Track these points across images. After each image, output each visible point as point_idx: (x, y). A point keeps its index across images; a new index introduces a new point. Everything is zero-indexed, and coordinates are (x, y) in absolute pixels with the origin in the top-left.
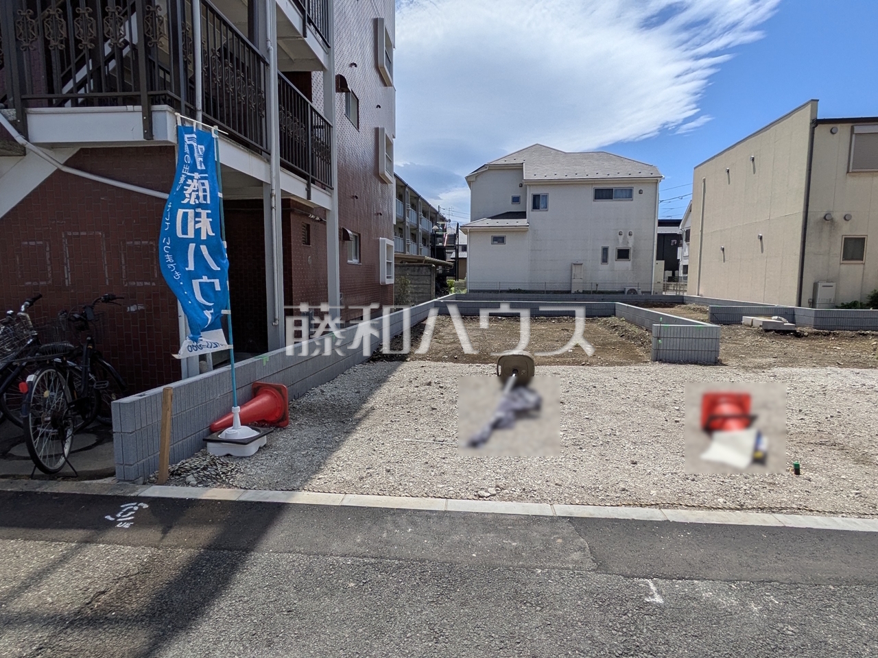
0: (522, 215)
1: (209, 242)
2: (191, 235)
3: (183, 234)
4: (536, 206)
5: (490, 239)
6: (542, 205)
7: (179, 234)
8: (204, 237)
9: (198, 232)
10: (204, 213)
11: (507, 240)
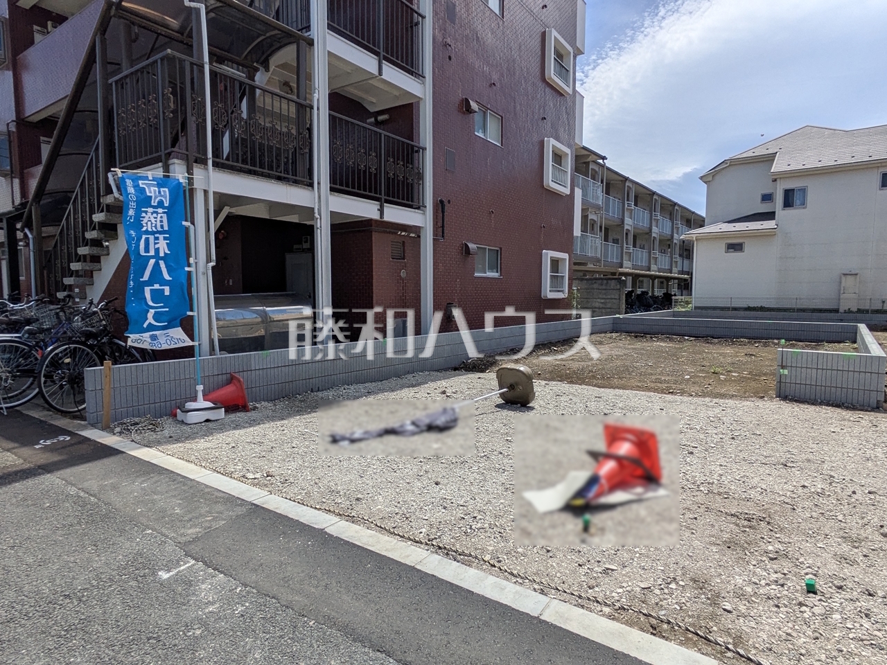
0: (770, 216)
1: (165, 258)
2: (152, 253)
3: (145, 252)
4: (788, 203)
5: (723, 247)
6: (797, 201)
7: (142, 253)
8: (162, 254)
9: (157, 250)
10: (161, 237)
11: (746, 247)
